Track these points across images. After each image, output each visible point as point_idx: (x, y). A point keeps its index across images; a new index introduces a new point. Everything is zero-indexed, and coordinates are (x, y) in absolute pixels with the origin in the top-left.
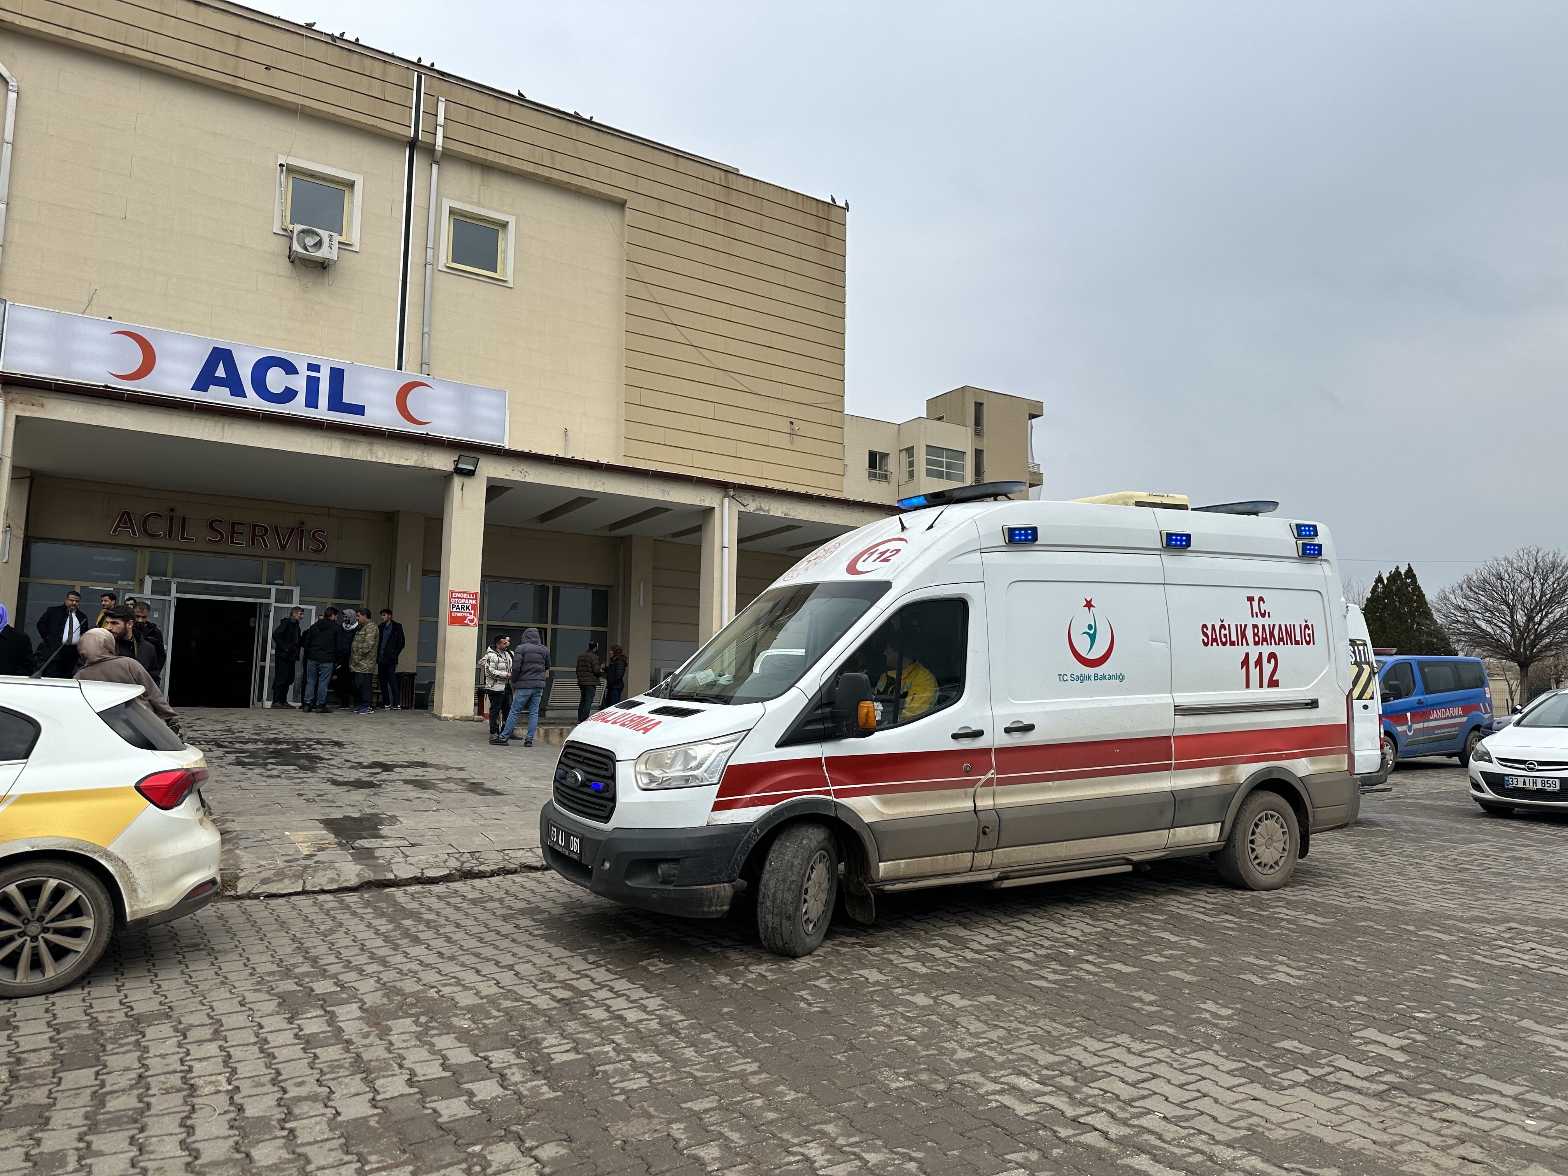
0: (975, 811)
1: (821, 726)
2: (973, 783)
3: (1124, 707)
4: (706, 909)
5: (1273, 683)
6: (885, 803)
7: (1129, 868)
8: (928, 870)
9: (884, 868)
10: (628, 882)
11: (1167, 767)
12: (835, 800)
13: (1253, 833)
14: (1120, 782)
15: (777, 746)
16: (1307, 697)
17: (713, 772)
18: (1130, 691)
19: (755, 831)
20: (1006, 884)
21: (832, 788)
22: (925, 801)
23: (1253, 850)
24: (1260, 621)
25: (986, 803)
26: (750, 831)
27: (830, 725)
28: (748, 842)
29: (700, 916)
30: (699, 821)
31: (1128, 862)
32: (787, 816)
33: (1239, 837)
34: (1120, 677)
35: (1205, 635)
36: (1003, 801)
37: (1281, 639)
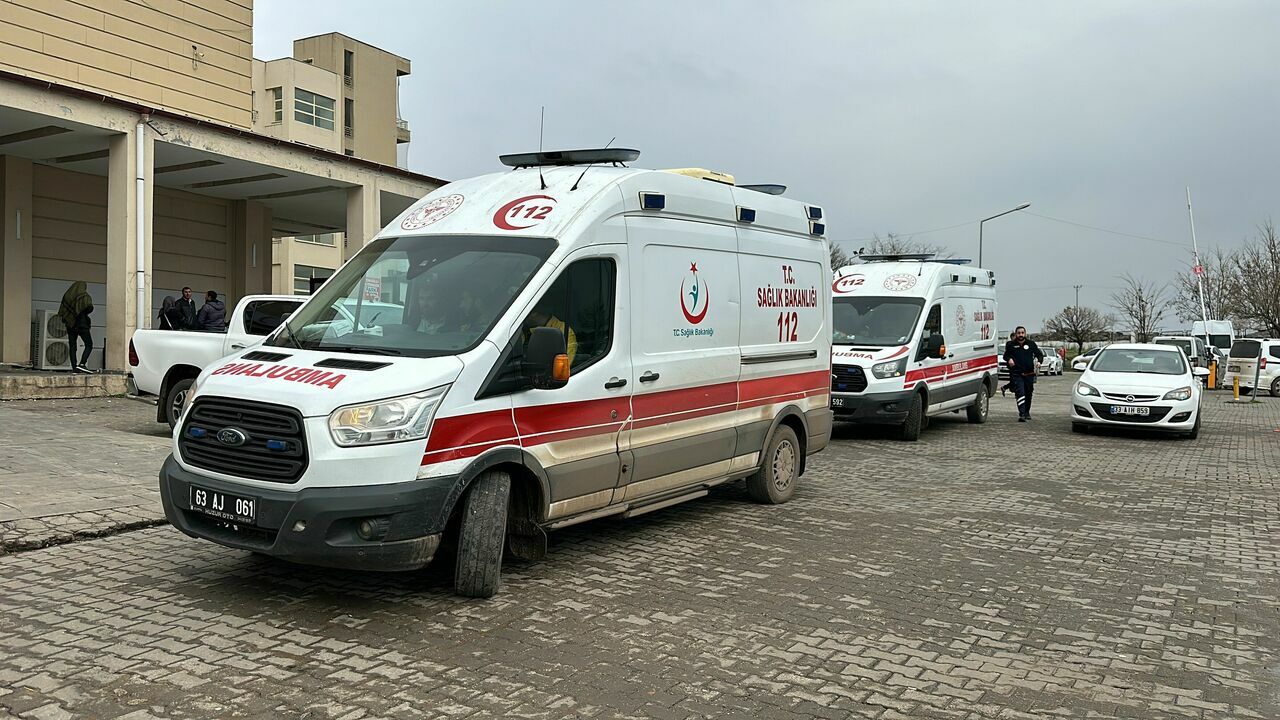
0: (617, 452)
1: (513, 379)
2: (615, 428)
3: (713, 358)
4: (412, 562)
5: (794, 338)
6: (556, 449)
7: (705, 493)
8: (582, 507)
9: (553, 509)
10: (328, 543)
11: (733, 408)
12: (523, 448)
13: (776, 459)
14: (706, 422)
15: (476, 399)
16: (809, 349)
17: (421, 427)
18: (715, 345)
19: (461, 483)
20: (633, 514)
21: (520, 437)
22: (582, 446)
23: (775, 472)
24: (789, 287)
25: (624, 445)
26: (457, 483)
27: (521, 377)
28: (455, 493)
29: (405, 569)
30: (407, 476)
31: (706, 487)
32: (486, 466)
33: (768, 463)
34: (710, 332)
35: (760, 297)
36: (637, 442)
37: (800, 302)
